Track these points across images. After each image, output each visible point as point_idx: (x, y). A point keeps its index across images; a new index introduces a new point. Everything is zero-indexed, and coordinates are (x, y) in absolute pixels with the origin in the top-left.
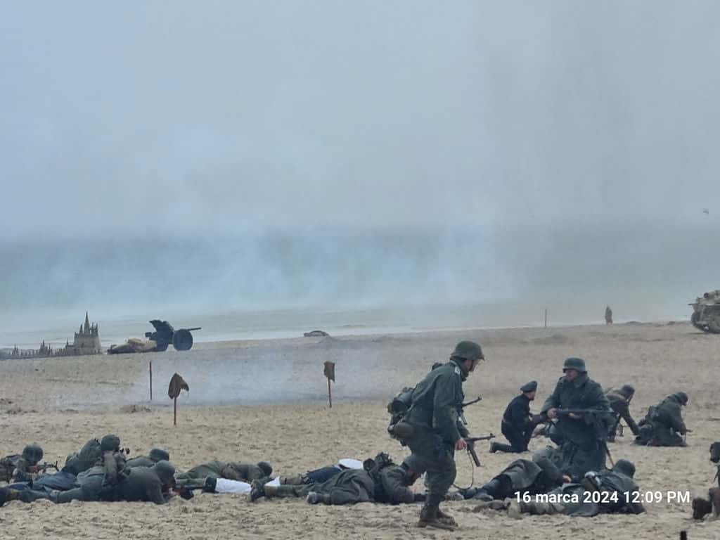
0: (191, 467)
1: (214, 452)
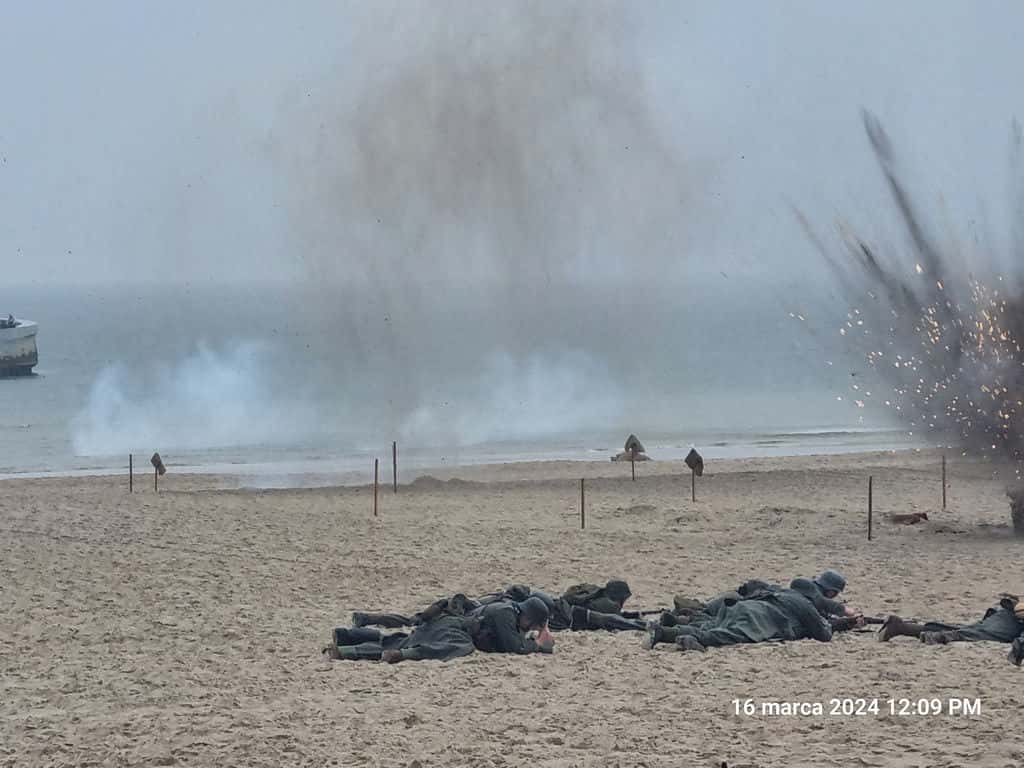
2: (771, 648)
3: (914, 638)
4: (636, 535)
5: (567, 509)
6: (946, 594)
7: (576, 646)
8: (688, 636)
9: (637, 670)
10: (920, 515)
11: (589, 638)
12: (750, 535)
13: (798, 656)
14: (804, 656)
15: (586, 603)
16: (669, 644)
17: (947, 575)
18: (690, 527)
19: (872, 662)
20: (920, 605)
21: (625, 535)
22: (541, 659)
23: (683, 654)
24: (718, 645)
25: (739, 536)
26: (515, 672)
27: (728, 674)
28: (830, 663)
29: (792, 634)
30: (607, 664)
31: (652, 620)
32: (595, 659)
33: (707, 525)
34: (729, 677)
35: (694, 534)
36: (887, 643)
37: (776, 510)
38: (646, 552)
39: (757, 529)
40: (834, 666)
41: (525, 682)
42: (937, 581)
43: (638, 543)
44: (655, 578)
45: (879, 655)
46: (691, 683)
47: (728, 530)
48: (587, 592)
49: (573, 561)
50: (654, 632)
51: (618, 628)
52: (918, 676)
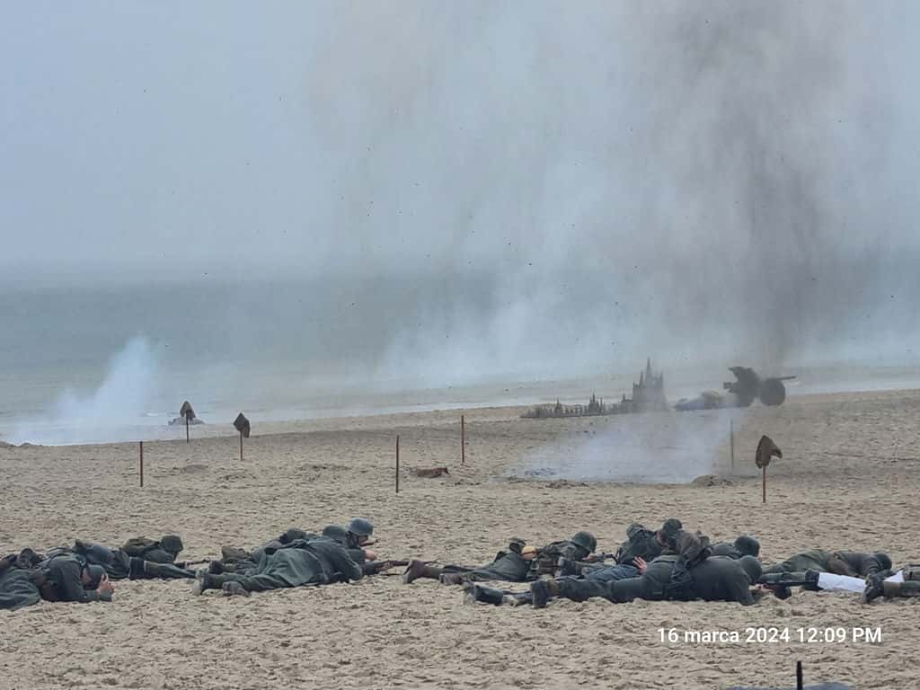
0: (787, 557)
1: (816, 538)
2: (308, 592)
3: (433, 580)
4: (190, 492)
5: (127, 469)
6: (463, 540)
7: (134, 594)
8: (233, 583)
9: (187, 615)
10: (440, 469)
11: (145, 587)
12: (291, 490)
13: (330, 599)
14: (337, 598)
15: (142, 554)
16: (217, 590)
17: (464, 522)
18: (238, 483)
19: (397, 602)
20: (440, 550)
21: (179, 493)
22: (101, 607)
23: (229, 599)
24: (260, 590)
25: (282, 491)
26: (76, 619)
27: (268, 616)
28: (359, 604)
29: (327, 578)
30: (160, 610)
31: (201, 569)
32: (148, 605)
33: (253, 482)
34: (269, 619)
35: (242, 490)
36: (410, 585)
37: (315, 467)
38: (197, 507)
39: (297, 485)
40: (362, 606)
41: (84, 628)
42: (455, 529)
43: (191, 499)
44: (206, 530)
45: (403, 596)
46: (235, 625)
47: (272, 486)
48: (143, 544)
49: (132, 516)
50: (203, 580)
51: (172, 577)
52: (436, 614)
